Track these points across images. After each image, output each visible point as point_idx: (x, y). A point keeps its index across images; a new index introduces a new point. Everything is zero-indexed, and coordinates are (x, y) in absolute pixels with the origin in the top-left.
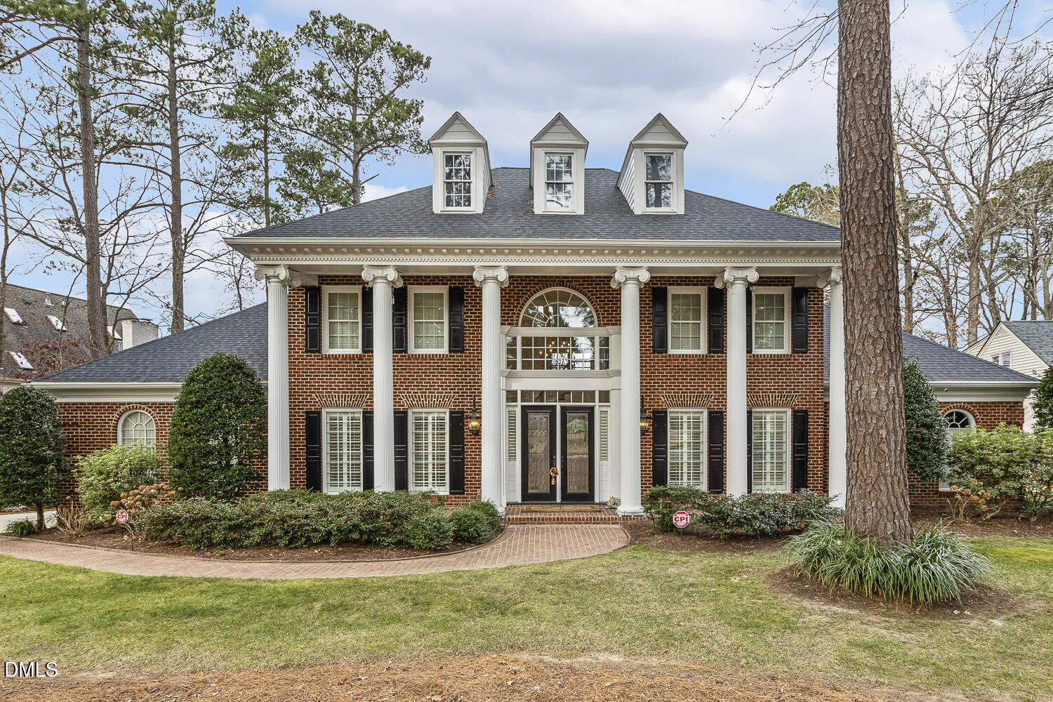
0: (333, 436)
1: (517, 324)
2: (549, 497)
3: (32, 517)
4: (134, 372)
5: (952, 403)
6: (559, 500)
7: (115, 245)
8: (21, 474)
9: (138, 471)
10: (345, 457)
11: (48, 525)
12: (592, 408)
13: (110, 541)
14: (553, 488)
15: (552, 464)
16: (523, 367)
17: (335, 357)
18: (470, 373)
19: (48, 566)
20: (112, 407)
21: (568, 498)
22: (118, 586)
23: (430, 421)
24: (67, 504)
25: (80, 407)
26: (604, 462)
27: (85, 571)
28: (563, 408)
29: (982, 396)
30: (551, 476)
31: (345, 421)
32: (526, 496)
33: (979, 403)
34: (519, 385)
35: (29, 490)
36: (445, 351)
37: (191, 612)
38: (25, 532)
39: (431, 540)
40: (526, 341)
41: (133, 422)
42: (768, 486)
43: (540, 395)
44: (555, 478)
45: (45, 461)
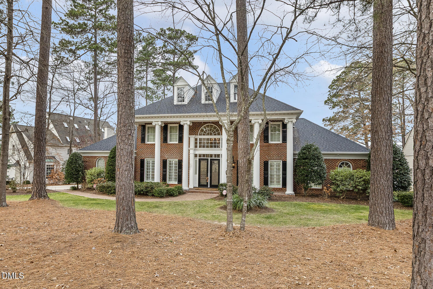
0: (148, 166)
1: (197, 135)
2: (206, 186)
3: (76, 186)
4: (100, 148)
5: (343, 159)
6: (209, 187)
7: (103, 105)
8: (74, 174)
9: (99, 175)
10: (150, 172)
11: (79, 188)
12: (219, 159)
13: (92, 192)
14: (207, 183)
15: (207, 176)
16: (199, 147)
17: (148, 144)
19: (77, 196)
20: (95, 157)
21: (212, 186)
22: (88, 199)
23: (173, 162)
24: (83, 182)
25: (88, 157)
27: (84, 197)
28: (211, 159)
29: (354, 157)
31: (151, 162)
32: (200, 185)
33: (353, 159)
34: (198, 153)
35: (75, 178)
36: (177, 142)
37: (99, 204)
38: (74, 189)
39: (159, 194)
40: (200, 139)
41: (100, 161)
42: (275, 185)
43: (204, 155)
44: (208, 180)
45: (79, 171)
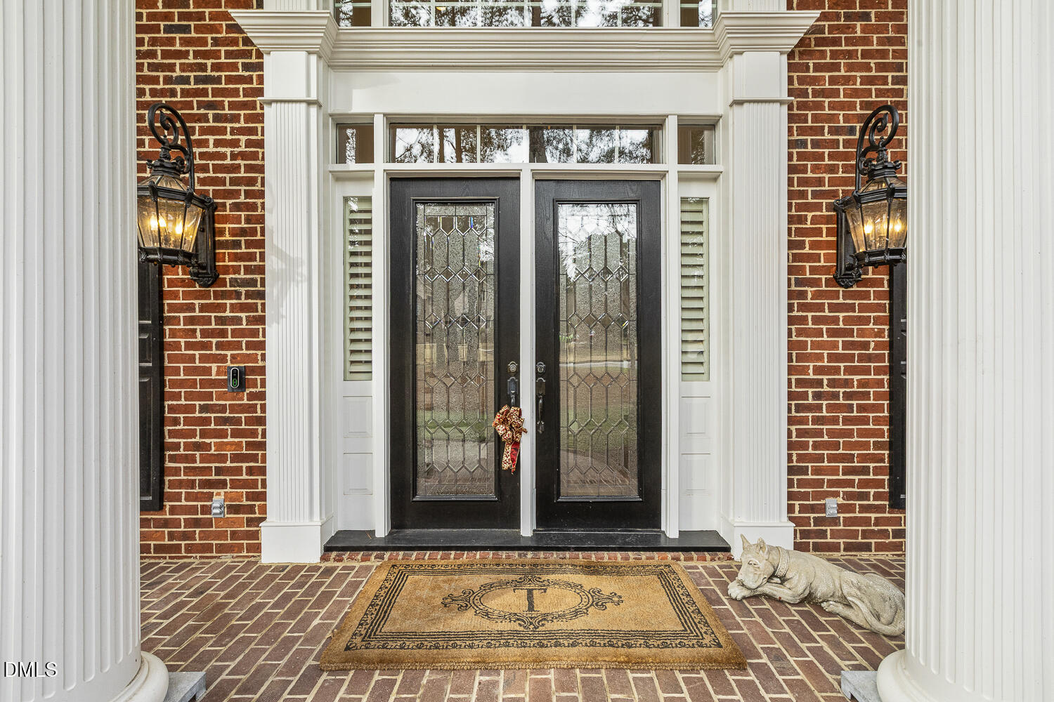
2: (491, 518)
6: (527, 527)
14: (507, 481)
15: (505, 395)
18: (185, 42)
26: (697, 386)
30: (498, 439)
32: (409, 512)
44: (516, 444)
